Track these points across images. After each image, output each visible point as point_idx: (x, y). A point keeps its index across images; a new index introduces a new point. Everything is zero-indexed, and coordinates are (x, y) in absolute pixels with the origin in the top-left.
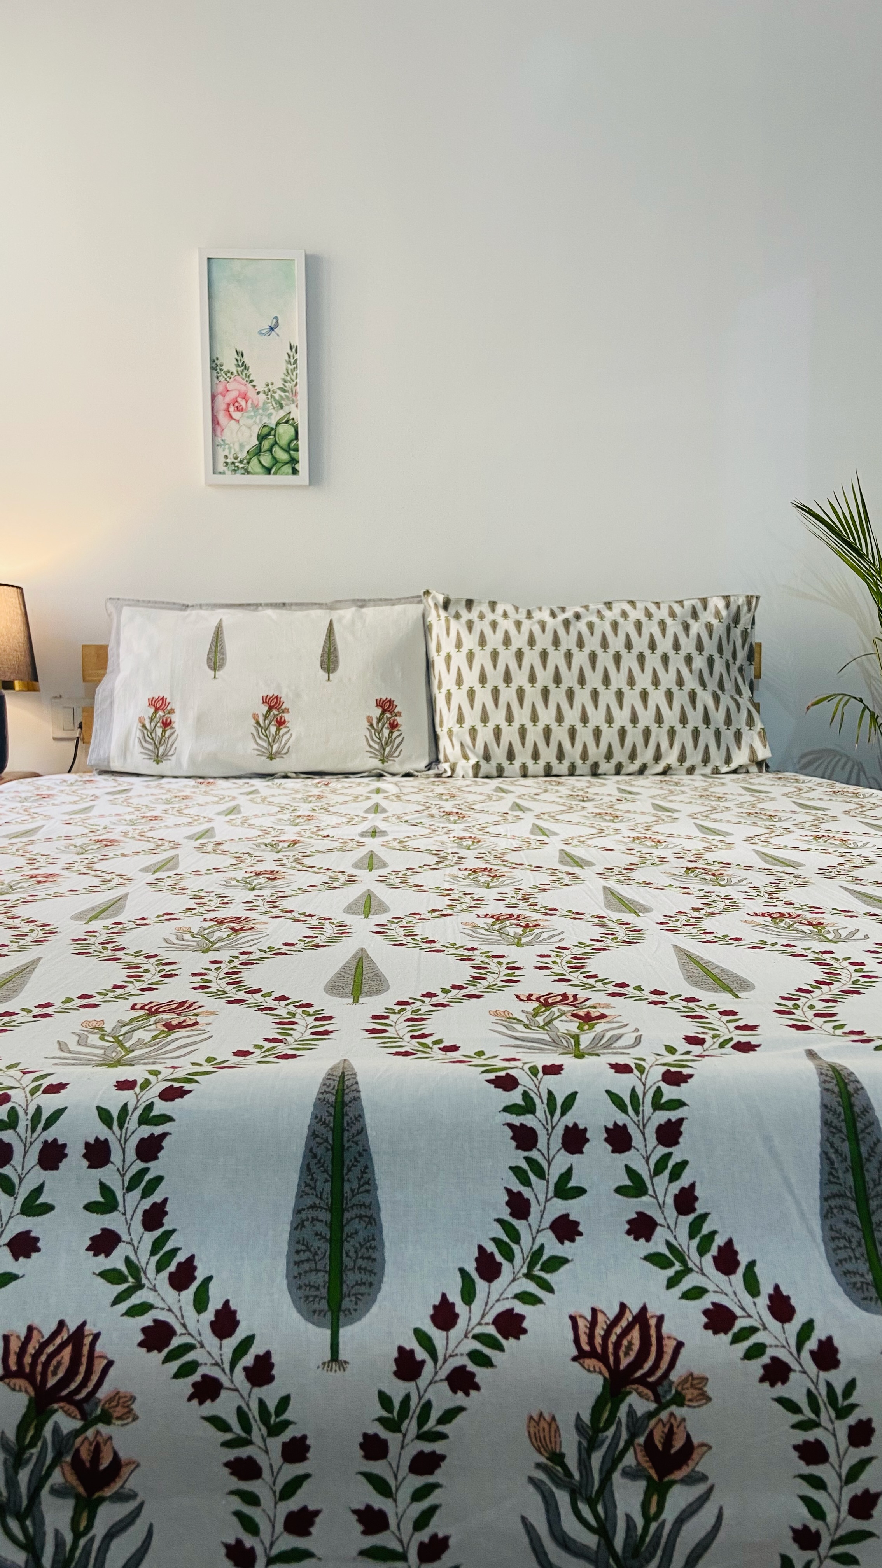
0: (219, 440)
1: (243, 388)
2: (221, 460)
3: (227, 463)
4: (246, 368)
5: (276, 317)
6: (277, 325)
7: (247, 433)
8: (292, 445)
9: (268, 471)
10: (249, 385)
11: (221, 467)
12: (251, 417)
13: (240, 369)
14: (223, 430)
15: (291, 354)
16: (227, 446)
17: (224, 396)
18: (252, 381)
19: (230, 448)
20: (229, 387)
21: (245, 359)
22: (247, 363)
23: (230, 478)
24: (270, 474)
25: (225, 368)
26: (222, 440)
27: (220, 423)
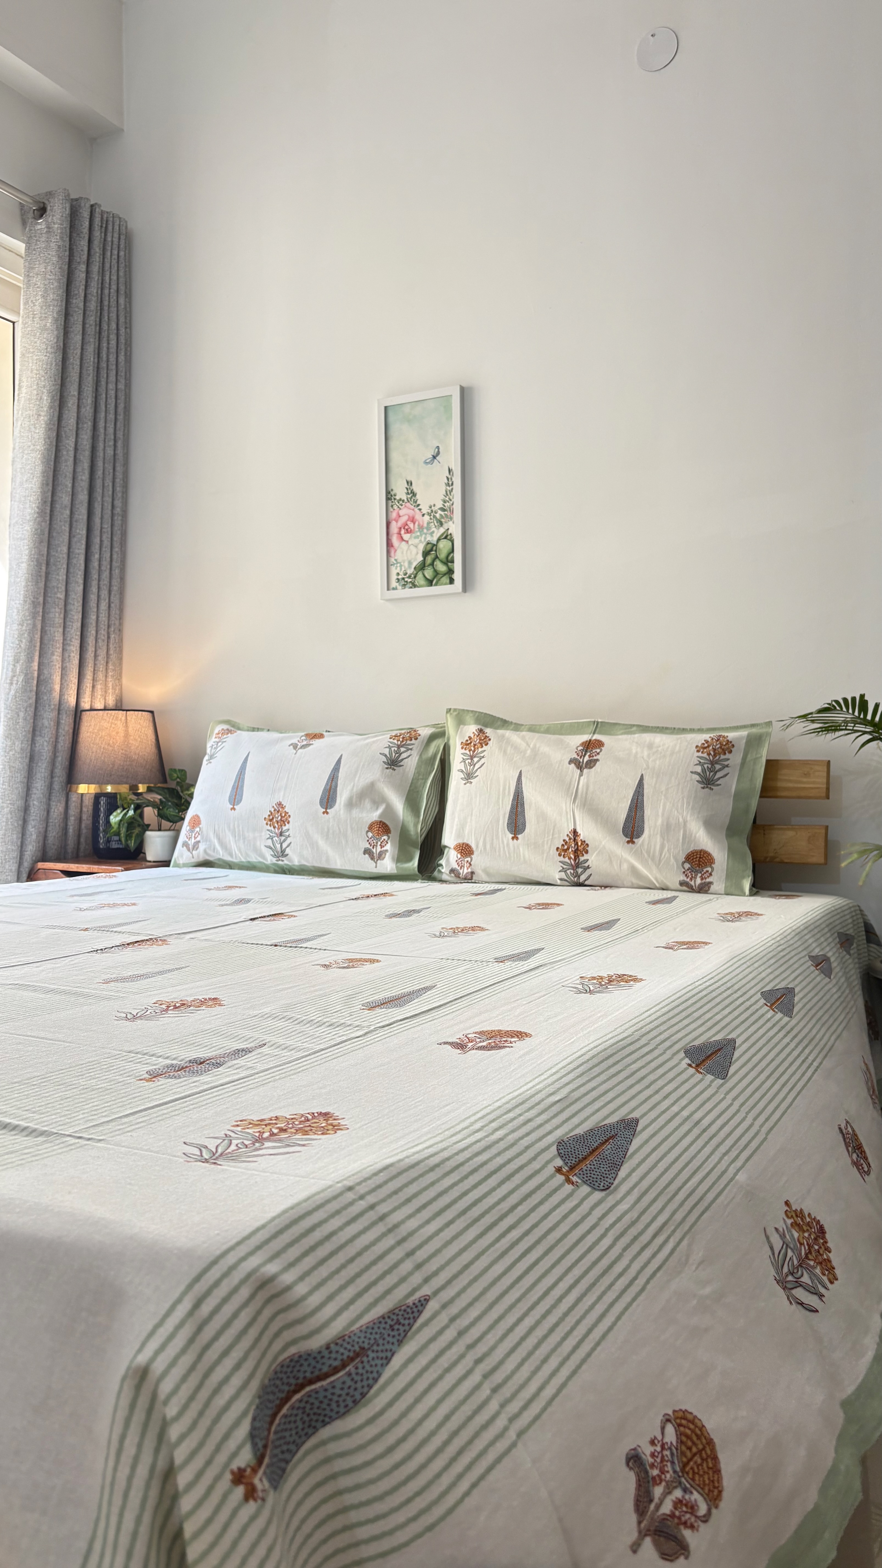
0: (392, 560)
1: (411, 512)
3: (398, 579)
4: (414, 494)
5: (438, 447)
6: (438, 453)
7: (414, 550)
8: (450, 558)
9: (430, 583)
10: (416, 509)
11: (394, 584)
12: (417, 537)
13: (409, 496)
14: (396, 551)
15: (450, 477)
16: (399, 565)
17: (397, 521)
18: (418, 505)
19: (401, 566)
20: (402, 513)
21: (414, 487)
22: (415, 490)
23: (402, 592)
24: (431, 585)
25: (398, 498)
26: (396, 560)
27: (393, 545)
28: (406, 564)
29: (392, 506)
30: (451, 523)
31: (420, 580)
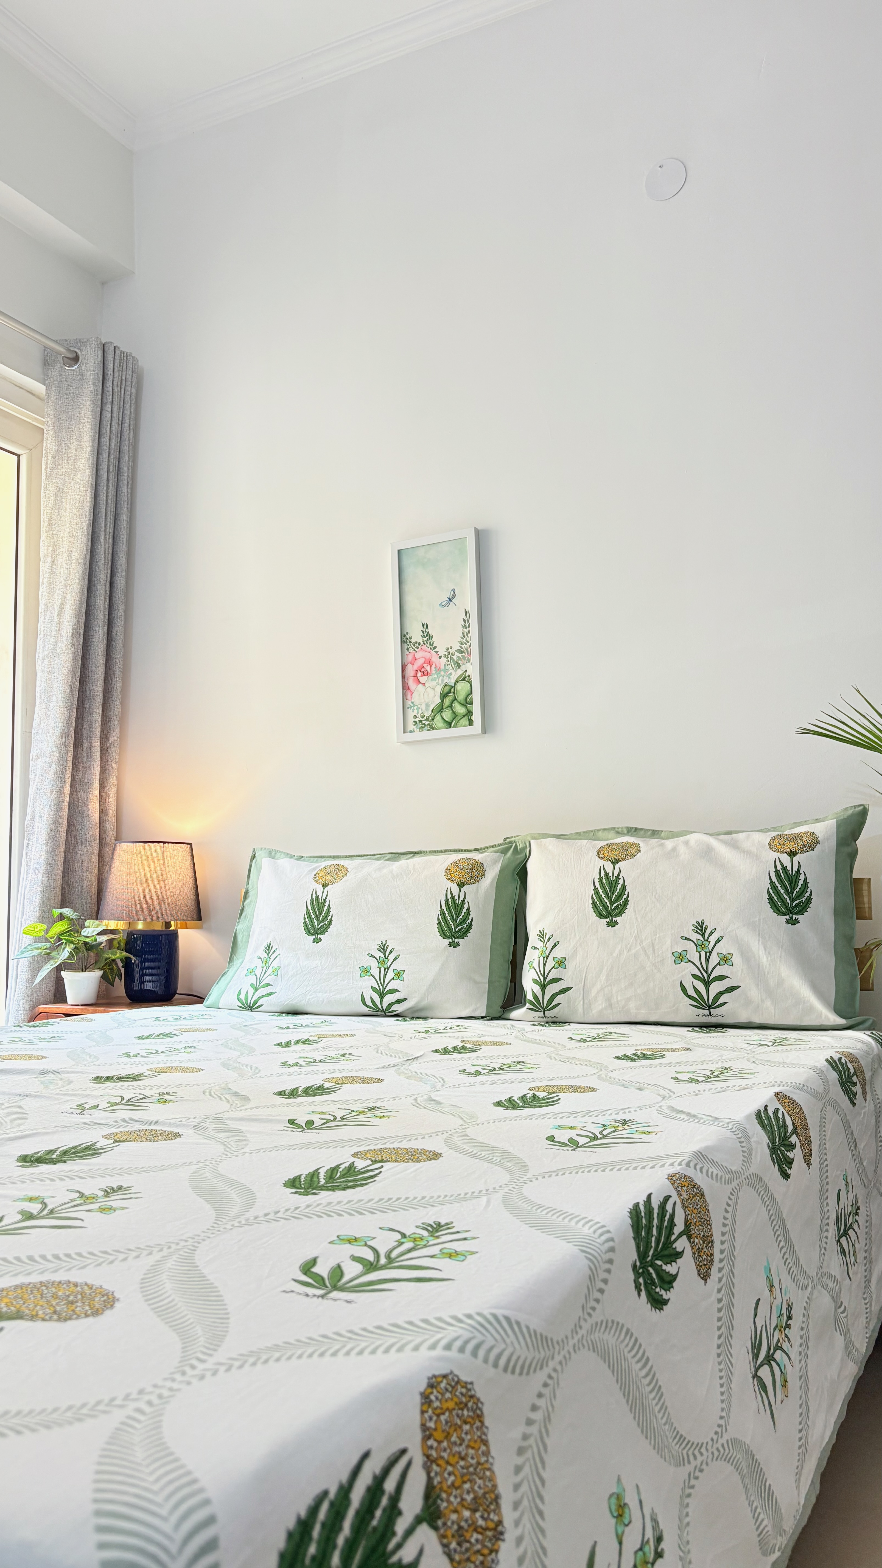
0: (409, 703)
1: (427, 655)
2: (411, 720)
3: (415, 721)
4: (430, 637)
5: (453, 590)
6: (454, 596)
7: (431, 693)
8: (468, 700)
9: (449, 725)
10: (433, 652)
11: (411, 726)
12: (435, 679)
13: (425, 639)
14: (412, 694)
15: (466, 619)
16: (415, 707)
17: (413, 664)
18: (435, 648)
19: (418, 709)
20: (417, 655)
21: (430, 630)
22: (431, 633)
23: (419, 735)
24: (450, 727)
25: (413, 641)
26: (412, 702)
27: (410, 688)
28: (424, 707)
29: (408, 649)
30: (468, 664)
31: (438, 722)
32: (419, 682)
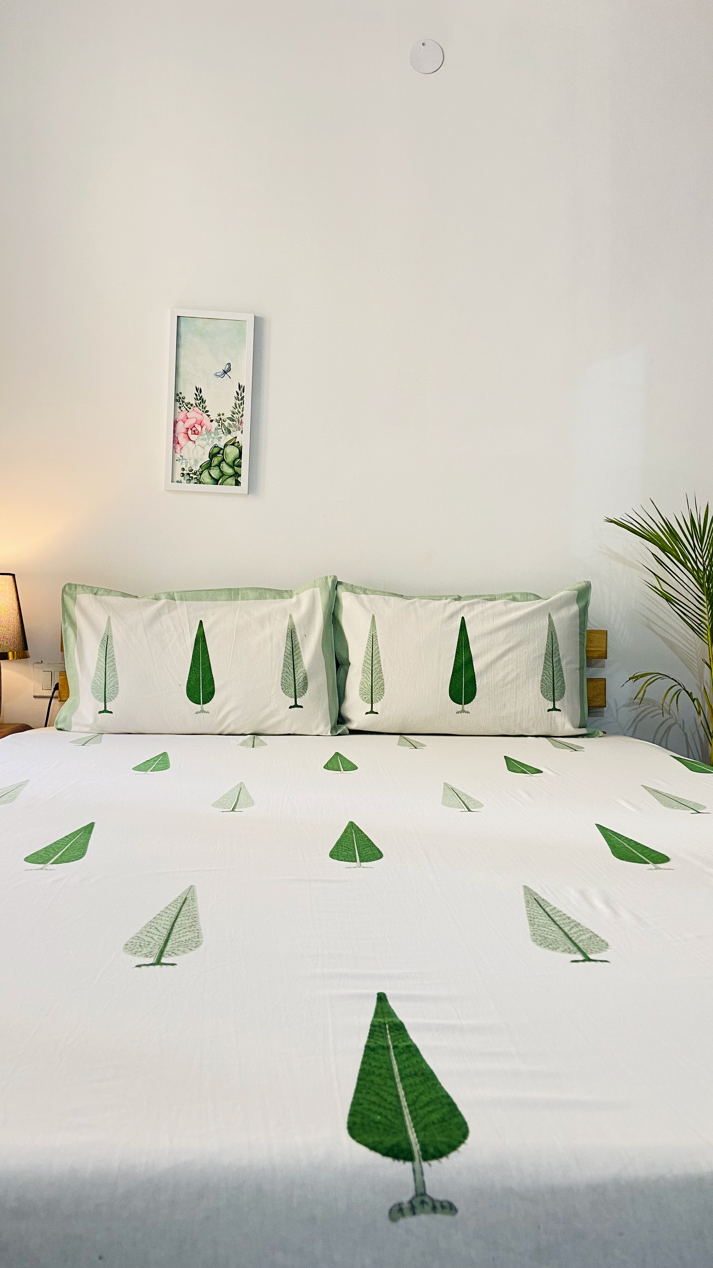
0: (178, 456)
1: (199, 417)
2: (179, 471)
3: (182, 473)
4: (203, 401)
5: (229, 364)
6: (229, 370)
7: (201, 451)
9: (216, 482)
10: (205, 415)
11: (178, 477)
12: (204, 439)
13: (198, 402)
14: (181, 448)
15: (239, 392)
16: (184, 461)
17: (184, 422)
18: (207, 411)
19: (186, 463)
20: (189, 415)
21: (203, 394)
22: (204, 398)
23: (185, 486)
25: (186, 401)
26: (181, 456)
27: (180, 442)
28: (192, 462)
29: (180, 408)
30: (239, 432)
31: (205, 476)
32: (190, 440)
